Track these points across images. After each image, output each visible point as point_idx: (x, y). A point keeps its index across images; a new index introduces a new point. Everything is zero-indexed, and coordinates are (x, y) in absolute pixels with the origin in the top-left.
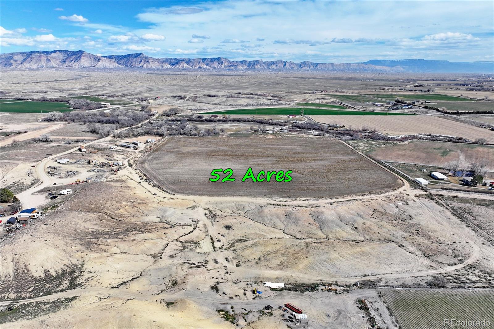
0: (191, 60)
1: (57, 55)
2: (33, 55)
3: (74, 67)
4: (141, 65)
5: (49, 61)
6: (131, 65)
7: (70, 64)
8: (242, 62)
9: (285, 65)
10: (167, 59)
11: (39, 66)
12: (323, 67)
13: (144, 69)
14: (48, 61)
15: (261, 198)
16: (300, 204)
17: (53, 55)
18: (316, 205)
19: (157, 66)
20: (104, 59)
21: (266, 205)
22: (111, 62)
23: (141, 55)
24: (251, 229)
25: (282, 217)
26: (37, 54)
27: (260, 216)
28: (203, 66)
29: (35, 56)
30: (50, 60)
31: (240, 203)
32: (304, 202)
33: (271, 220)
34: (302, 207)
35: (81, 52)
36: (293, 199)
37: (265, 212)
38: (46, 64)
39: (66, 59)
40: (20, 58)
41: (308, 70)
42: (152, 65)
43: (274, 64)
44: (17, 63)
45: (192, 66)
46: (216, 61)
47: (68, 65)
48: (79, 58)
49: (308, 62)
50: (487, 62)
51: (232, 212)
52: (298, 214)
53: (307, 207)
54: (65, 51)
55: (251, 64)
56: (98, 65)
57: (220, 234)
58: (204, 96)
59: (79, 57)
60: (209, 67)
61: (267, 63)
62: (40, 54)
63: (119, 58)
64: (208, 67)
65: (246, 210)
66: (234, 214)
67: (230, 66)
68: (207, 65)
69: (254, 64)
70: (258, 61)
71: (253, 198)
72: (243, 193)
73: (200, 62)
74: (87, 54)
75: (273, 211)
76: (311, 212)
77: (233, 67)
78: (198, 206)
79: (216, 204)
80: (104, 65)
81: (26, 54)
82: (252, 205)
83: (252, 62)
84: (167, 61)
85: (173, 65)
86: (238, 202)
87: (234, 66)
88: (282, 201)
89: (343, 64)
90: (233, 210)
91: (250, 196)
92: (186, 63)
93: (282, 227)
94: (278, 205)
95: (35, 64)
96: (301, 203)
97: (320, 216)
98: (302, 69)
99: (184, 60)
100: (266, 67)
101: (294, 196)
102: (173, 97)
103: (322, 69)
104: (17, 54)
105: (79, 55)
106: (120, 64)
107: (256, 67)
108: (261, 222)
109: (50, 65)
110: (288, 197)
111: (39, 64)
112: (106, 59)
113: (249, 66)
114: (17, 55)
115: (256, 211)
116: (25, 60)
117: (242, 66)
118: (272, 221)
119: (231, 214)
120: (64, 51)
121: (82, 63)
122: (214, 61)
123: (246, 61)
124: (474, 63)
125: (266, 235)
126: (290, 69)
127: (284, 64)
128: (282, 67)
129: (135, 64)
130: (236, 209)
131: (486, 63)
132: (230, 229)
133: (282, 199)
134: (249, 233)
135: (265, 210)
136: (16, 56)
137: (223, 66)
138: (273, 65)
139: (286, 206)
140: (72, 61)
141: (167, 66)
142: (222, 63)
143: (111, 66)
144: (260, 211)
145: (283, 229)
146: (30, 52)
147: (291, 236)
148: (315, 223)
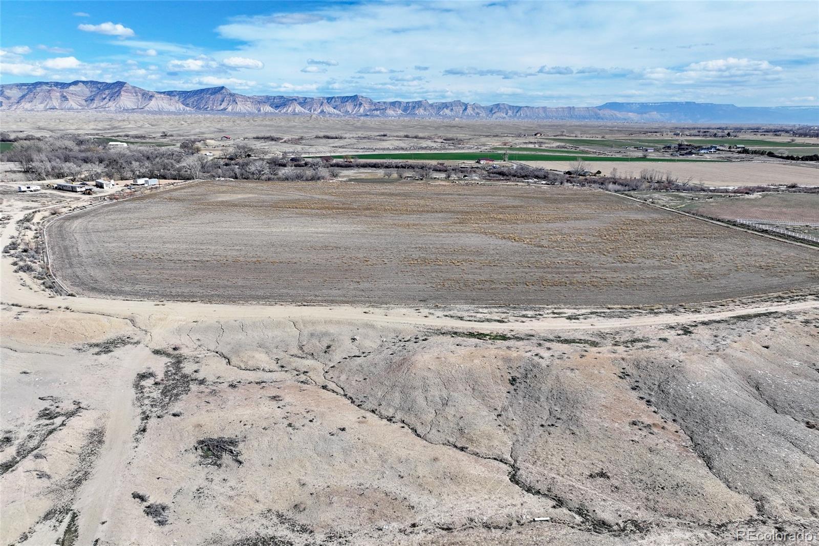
0: (308, 100)
1: (80, 89)
2: (38, 89)
3: (107, 109)
4: (222, 107)
5: (65, 98)
6: (206, 107)
7: (102, 104)
8: (393, 104)
9: (466, 109)
10: (268, 98)
11: (48, 107)
12: (528, 114)
13: (228, 114)
14: (63, 99)
15: (404, 311)
16: (562, 331)
17: (72, 88)
18: (626, 337)
19: (250, 110)
20: (159, 95)
21: (424, 336)
22: (172, 101)
23: (224, 91)
24: (338, 457)
25: (494, 388)
26: (45, 87)
27: (393, 386)
28: (329, 109)
29: (42, 90)
30: (68, 97)
31: (320, 328)
32: (574, 324)
33: (445, 404)
34: (573, 341)
35: (121, 85)
36: (530, 313)
37: (419, 365)
38: (61, 105)
39: (95, 96)
40: (15, 93)
41: (505, 118)
42: (241, 107)
43: (448, 107)
44: (11, 101)
45: (310, 110)
46: (350, 101)
47: (98, 105)
48: (117, 94)
49: (504, 104)
50: (798, 108)
51: (274, 366)
52: (569, 373)
53: (595, 344)
54: (93, 83)
55: (409, 106)
56: (148, 106)
57: (142, 499)
58: (317, 137)
59: (117, 92)
60: (338, 112)
61: (436, 106)
62: (51, 87)
63: (185, 96)
64: (336, 111)
65: (337, 356)
66: (279, 375)
67: (374, 110)
68: (334, 108)
69: (414, 107)
70: (420, 102)
71: (377, 310)
72: (340, 292)
73: (323, 102)
74: (130, 88)
75: (452, 359)
76: (624, 365)
77: (378, 112)
78: (136, 339)
79: (221, 329)
80: (160, 106)
81: (26, 87)
82: (366, 336)
83: (410, 105)
84: (268, 100)
85: (277, 107)
86: (313, 323)
87: (380, 110)
88: (488, 320)
89: (563, 108)
90: (281, 355)
91: (363, 302)
92: (300, 104)
93: (503, 443)
94: (471, 335)
95: (41, 103)
96: (561, 326)
97: (673, 384)
98: (494, 115)
99: (296, 100)
100: (433, 112)
101: (530, 302)
102: (258, 138)
103: (527, 116)
104: (10, 87)
105: (118, 89)
106: (187, 105)
107: (417, 112)
108: (399, 416)
109: (67, 105)
110: (507, 306)
111: (48, 103)
112: (162, 96)
113: (405, 110)
114: (11, 89)
115: (378, 358)
116: (23, 97)
117: (394, 111)
118: (450, 411)
119: (267, 376)
120: (91, 82)
121: (121, 103)
122: (346, 101)
123: (400, 103)
124: (777, 108)
125: (414, 499)
126: (474, 116)
127: (464, 107)
128: (461, 112)
129: (213, 104)
130: (295, 351)
131: (796, 108)
132: (226, 458)
133: (484, 313)
134: (321, 484)
135: (418, 357)
136: (8, 91)
137: (362, 110)
138: (445, 109)
139: (504, 338)
140: (105, 99)
141: (268, 109)
142: (361, 104)
143: (172, 109)
144: (396, 359)
145: (507, 456)
146: (32, 84)
147: (560, 503)
148: (657, 419)
